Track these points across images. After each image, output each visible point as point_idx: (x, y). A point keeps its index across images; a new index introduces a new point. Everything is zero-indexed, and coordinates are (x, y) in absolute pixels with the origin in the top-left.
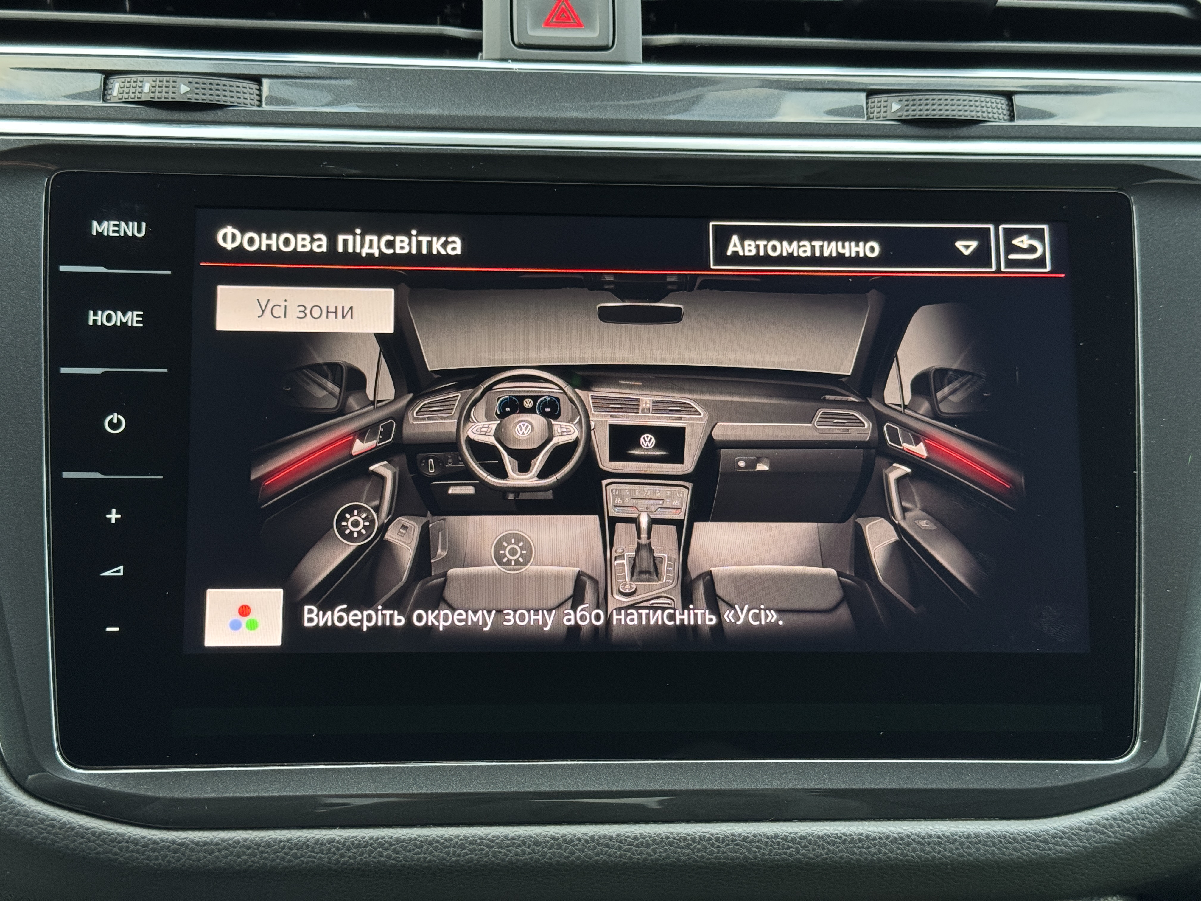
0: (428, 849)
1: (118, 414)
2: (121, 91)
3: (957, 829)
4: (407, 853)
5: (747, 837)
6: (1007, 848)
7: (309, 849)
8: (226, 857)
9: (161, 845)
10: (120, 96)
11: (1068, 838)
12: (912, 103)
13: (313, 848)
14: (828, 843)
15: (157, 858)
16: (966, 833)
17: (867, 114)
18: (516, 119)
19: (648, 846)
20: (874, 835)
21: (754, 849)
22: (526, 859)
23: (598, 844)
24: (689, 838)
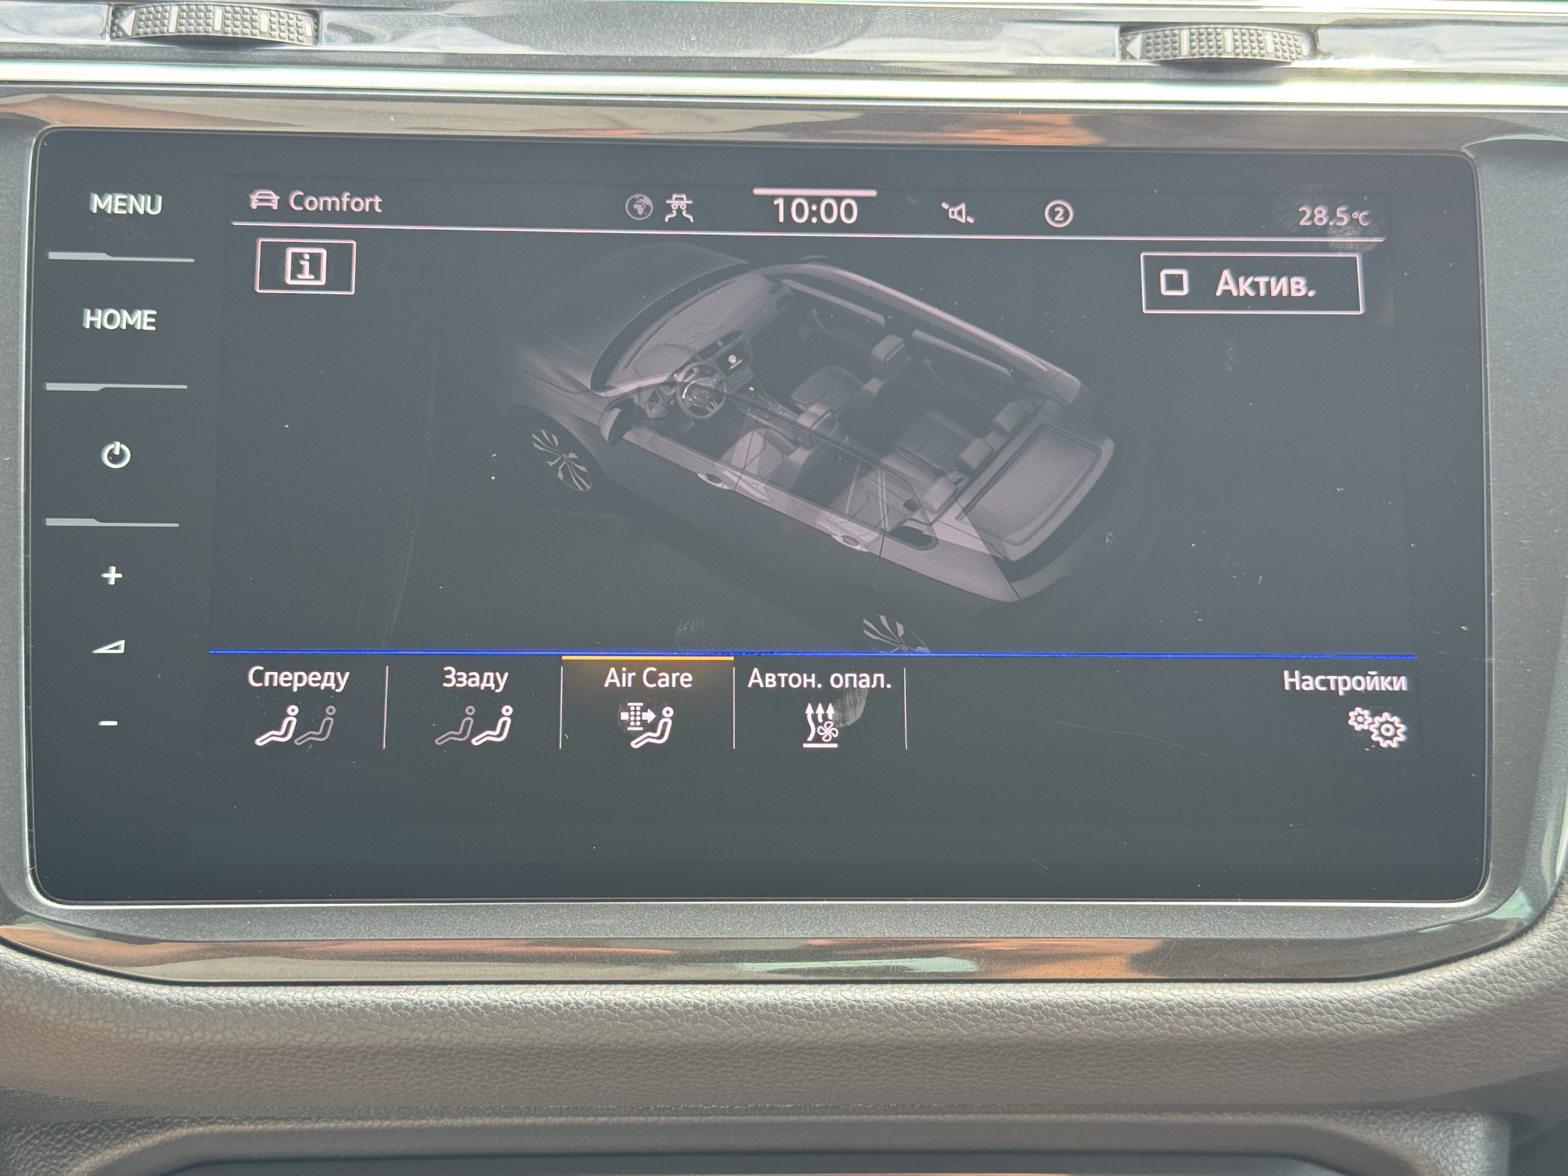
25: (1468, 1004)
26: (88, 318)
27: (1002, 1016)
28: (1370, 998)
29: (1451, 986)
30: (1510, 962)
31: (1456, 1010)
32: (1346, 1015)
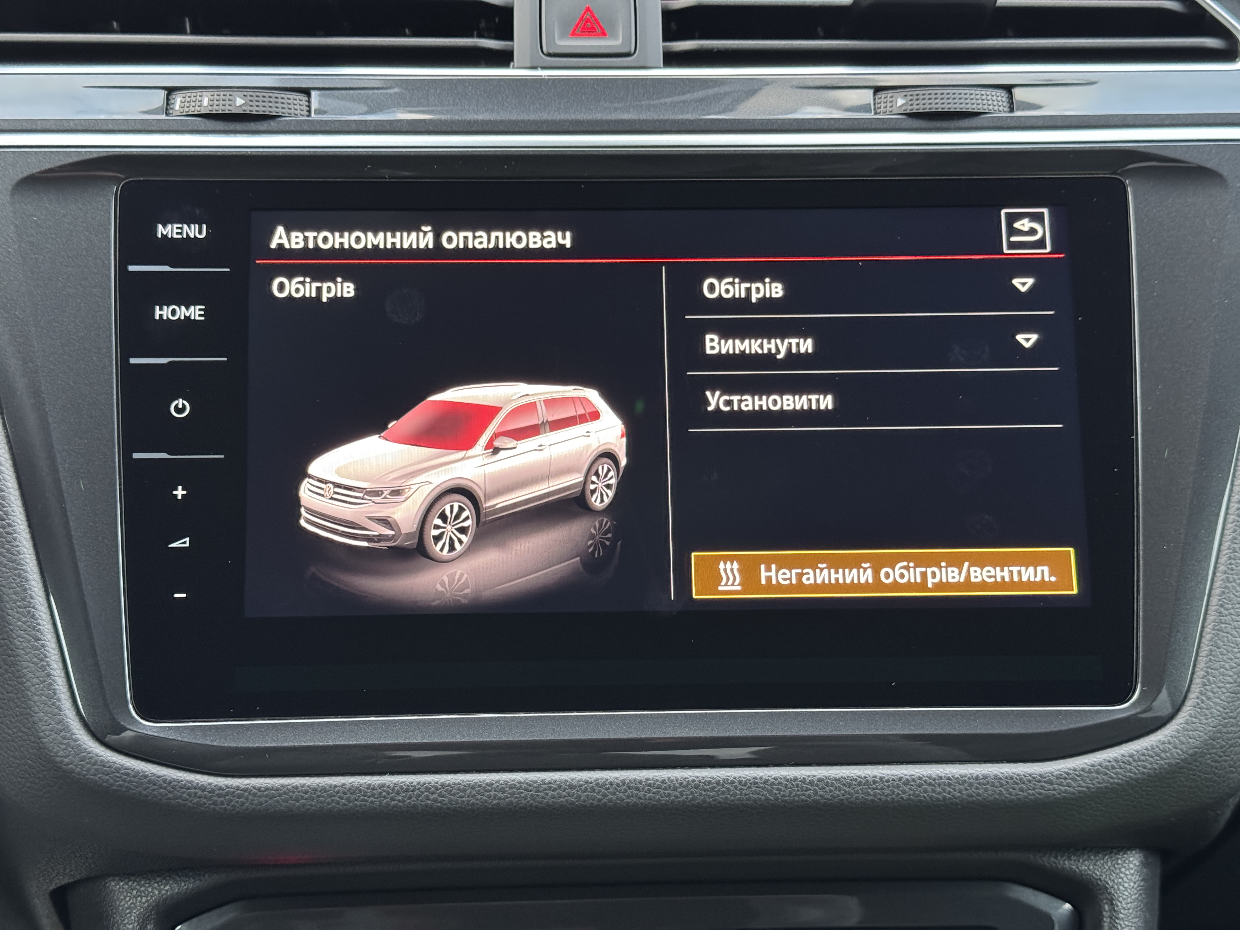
0: (471, 793)
1: (183, 400)
2: (183, 105)
3: (966, 772)
4: (452, 797)
5: (768, 780)
6: (1014, 789)
7: (362, 793)
8: (286, 801)
9: (226, 791)
10: (182, 110)
11: (1072, 779)
12: (916, 97)
13: (365, 792)
14: (844, 785)
15: (222, 803)
16: (975, 775)
17: (875, 109)
18: (545, 122)
19: (675, 789)
20: (887, 778)
21: (775, 791)
22: (562, 801)
23: (629, 788)
24: (713, 781)
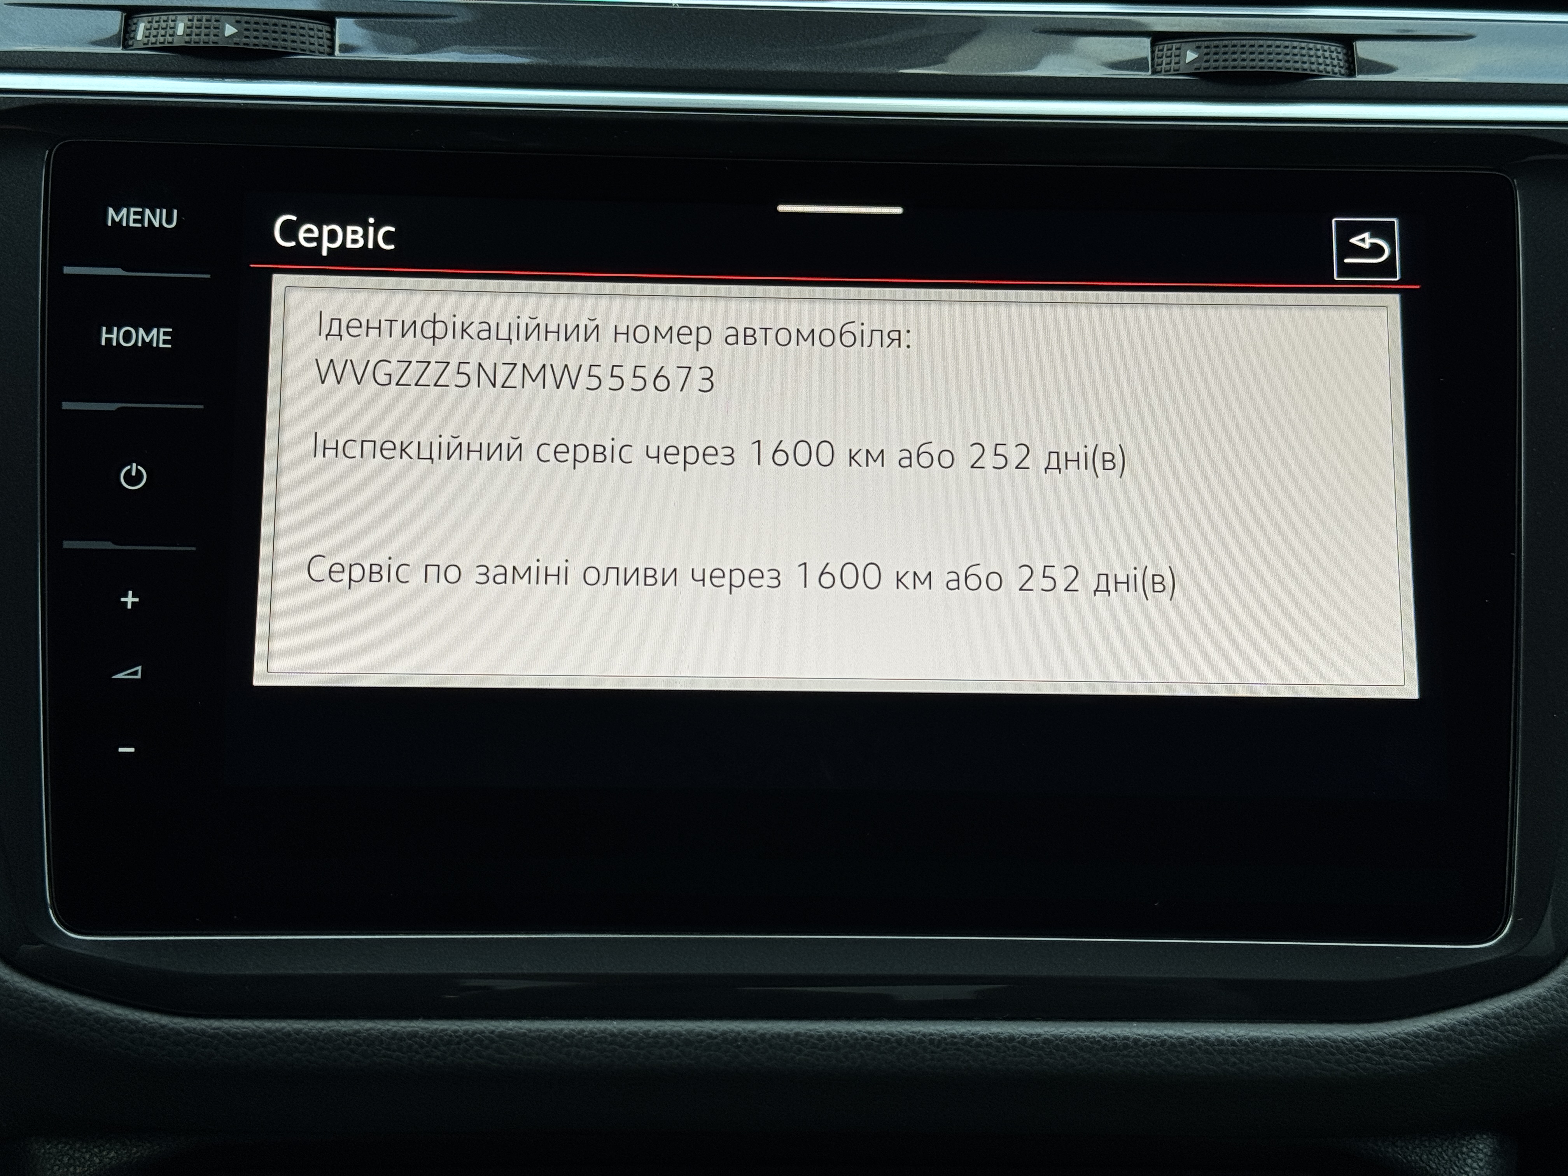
0: (541, 1048)
1: (138, 464)
2: (147, 33)
3: (1258, 1034)
4: (515, 1054)
5: (972, 1039)
6: (1327, 1061)
7: (384, 1046)
8: (273, 1054)
9: (186, 1037)
10: (146, 40)
11: (1411, 1049)
12: (1214, 50)
13: (389, 1043)
14: (1081, 1048)
15: (181, 1055)
16: (1271, 1040)
17: (1153, 66)
18: (675, 72)
19: (837, 1049)
20: (1145, 1040)
21: (981, 1056)
22: (673, 1064)
23: (771, 1046)
25: (1481, 1046)
26: (104, 336)
27: (1014, 1048)
28: (1382, 1039)
29: (1464, 1028)
30: (1524, 1004)
31: (1468, 1052)
32: (1358, 1056)
